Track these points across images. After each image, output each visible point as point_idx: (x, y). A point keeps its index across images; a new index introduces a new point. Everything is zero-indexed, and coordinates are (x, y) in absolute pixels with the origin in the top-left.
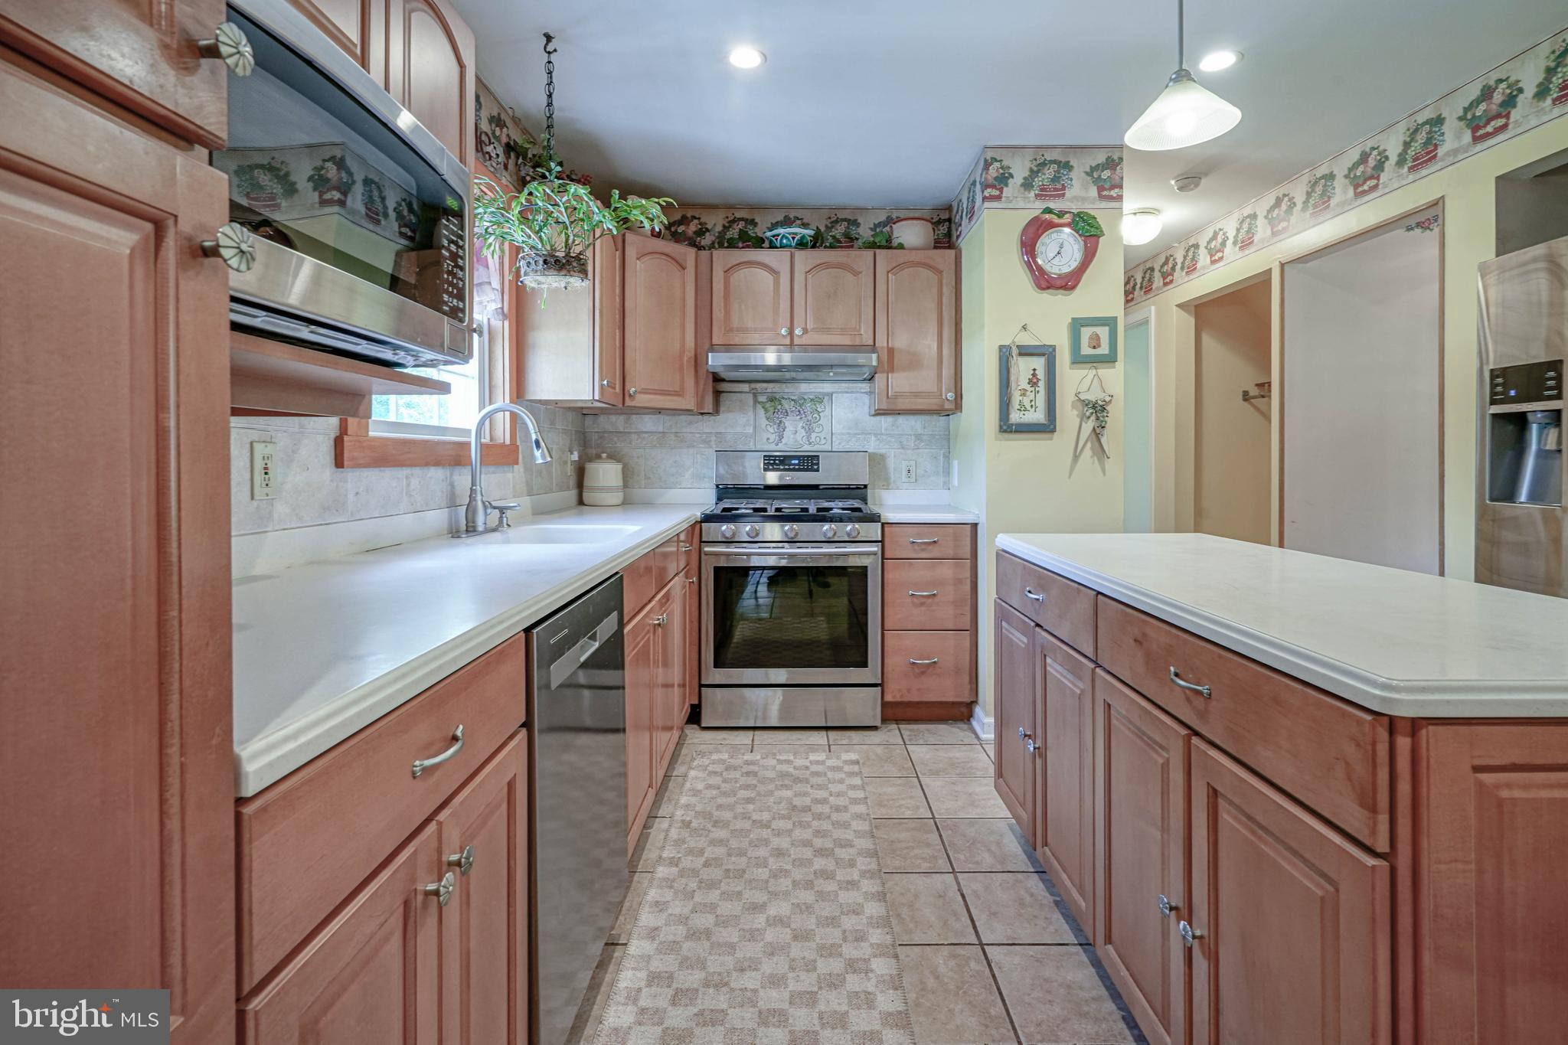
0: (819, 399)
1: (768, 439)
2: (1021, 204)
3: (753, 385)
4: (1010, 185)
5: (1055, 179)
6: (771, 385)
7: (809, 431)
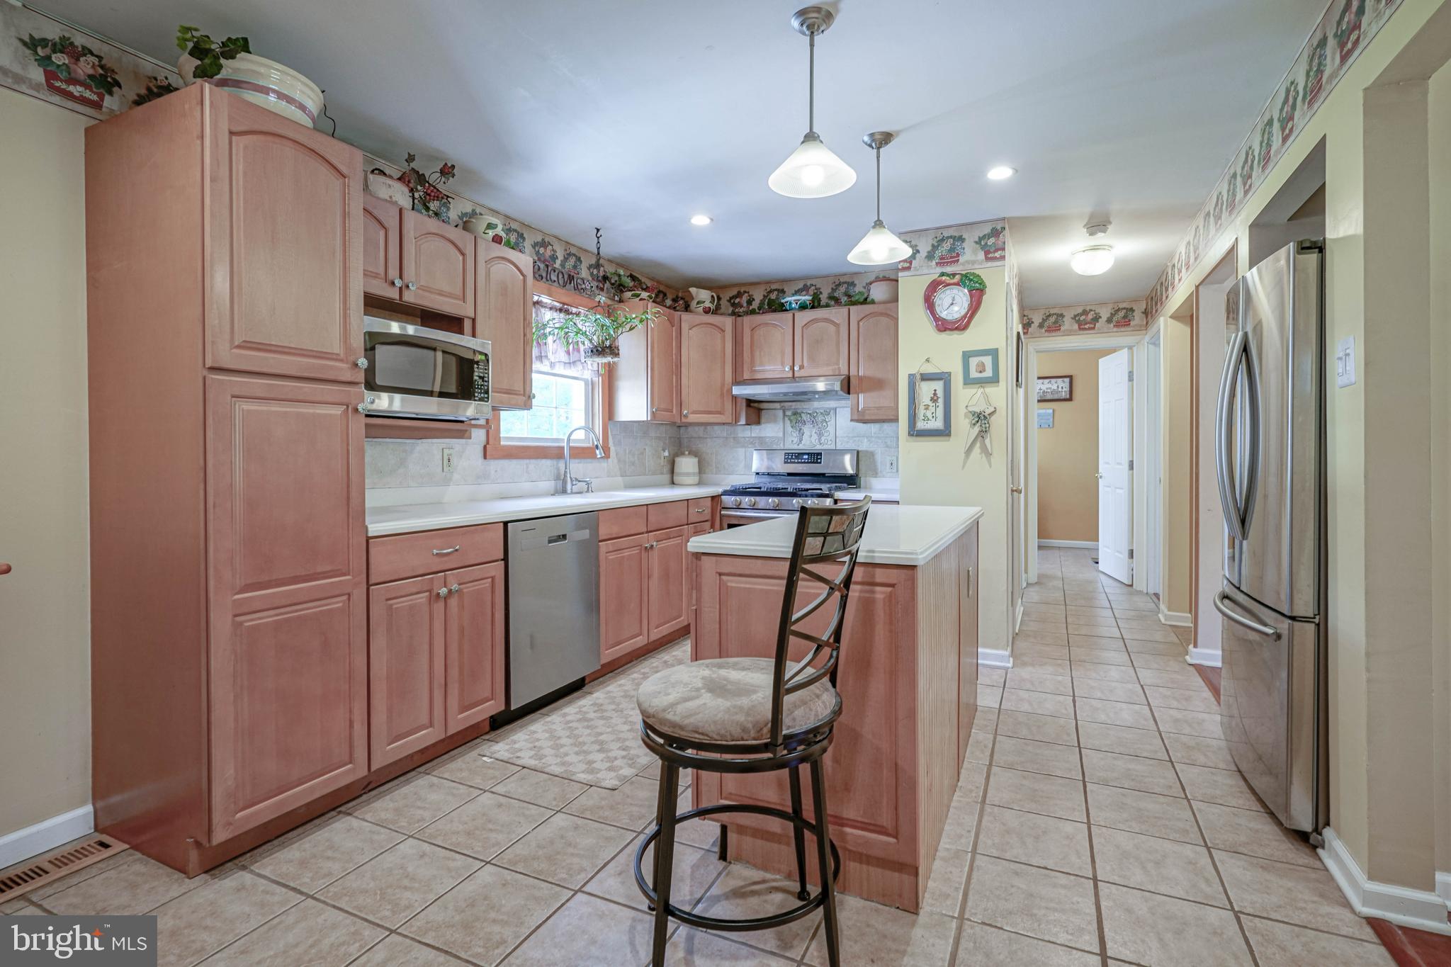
0: (827, 413)
1: (792, 441)
2: (926, 271)
3: (782, 404)
4: (917, 259)
5: (952, 249)
6: (794, 403)
7: (820, 435)
